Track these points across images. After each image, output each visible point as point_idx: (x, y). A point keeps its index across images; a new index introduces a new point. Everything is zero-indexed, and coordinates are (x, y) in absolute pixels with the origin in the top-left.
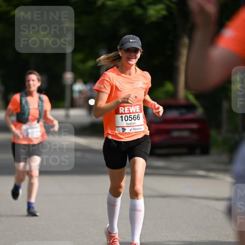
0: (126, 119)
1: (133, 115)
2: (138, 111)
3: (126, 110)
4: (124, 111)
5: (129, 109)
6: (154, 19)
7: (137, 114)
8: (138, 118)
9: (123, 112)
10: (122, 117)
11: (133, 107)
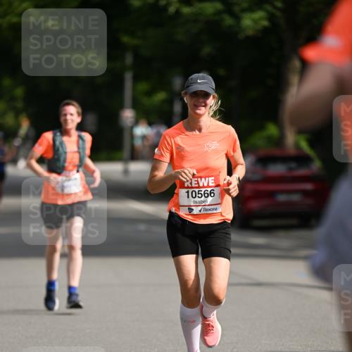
0: (194, 196)
1: (203, 190)
2: (210, 184)
3: (194, 182)
4: (191, 184)
5: (198, 181)
6: (250, 33)
7: (209, 189)
8: (212, 195)
9: (190, 186)
10: (188, 192)
11: (203, 179)
